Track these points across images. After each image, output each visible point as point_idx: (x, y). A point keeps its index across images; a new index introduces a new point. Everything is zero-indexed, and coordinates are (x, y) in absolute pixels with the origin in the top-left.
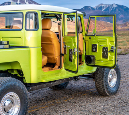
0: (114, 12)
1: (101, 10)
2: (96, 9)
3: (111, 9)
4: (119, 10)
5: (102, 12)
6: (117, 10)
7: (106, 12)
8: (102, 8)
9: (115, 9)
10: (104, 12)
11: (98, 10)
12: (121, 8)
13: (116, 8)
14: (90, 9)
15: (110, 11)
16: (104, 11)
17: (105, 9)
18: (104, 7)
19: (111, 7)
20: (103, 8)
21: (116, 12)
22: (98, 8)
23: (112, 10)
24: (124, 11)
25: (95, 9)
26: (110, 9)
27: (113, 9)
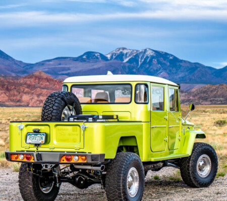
0: (148, 66)
1: (120, 61)
2: (111, 59)
3: (141, 59)
4: (159, 62)
5: (122, 65)
6: (155, 61)
7: (132, 65)
8: (124, 57)
9: (151, 61)
10: (127, 65)
11: (116, 61)
12: (162, 58)
13: (152, 57)
14: (97, 58)
15: (140, 63)
16: (127, 62)
17: (130, 60)
18: (128, 55)
19: (143, 56)
20: (126, 58)
21: (151, 67)
22: (114, 57)
23: (145, 62)
24: (168, 64)
25: (109, 59)
26: (140, 60)
27: (146, 60)
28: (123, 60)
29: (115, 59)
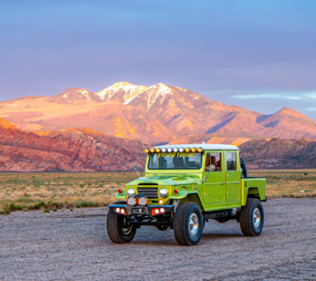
0: (161, 110)
1: (118, 103)
2: (105, 100)
3: (151, 99)
4: (179, 105)
5: (123, 108)
6: (172, 103)
7: (137, 108)
8: (125, 96)
9: (166, 102)
10: (130, 108)
11: (112, 102)
12: (183, 99)
13: (169, 97)
14: (84, 98)
15: (149, 106)
16: (130, 104)
17: (133, 100)
18: (131, 94)
19: (154, 95)
20: (128, 97)
21: (167, 111)
22: (110, 96)
23: (157, 105)
24: (192, 107)
25: (102, 99)
26: (149, 101)
27: (158, 100)
28: (124, 102)
29: (112, 98)
